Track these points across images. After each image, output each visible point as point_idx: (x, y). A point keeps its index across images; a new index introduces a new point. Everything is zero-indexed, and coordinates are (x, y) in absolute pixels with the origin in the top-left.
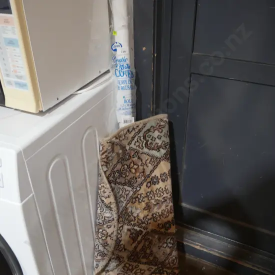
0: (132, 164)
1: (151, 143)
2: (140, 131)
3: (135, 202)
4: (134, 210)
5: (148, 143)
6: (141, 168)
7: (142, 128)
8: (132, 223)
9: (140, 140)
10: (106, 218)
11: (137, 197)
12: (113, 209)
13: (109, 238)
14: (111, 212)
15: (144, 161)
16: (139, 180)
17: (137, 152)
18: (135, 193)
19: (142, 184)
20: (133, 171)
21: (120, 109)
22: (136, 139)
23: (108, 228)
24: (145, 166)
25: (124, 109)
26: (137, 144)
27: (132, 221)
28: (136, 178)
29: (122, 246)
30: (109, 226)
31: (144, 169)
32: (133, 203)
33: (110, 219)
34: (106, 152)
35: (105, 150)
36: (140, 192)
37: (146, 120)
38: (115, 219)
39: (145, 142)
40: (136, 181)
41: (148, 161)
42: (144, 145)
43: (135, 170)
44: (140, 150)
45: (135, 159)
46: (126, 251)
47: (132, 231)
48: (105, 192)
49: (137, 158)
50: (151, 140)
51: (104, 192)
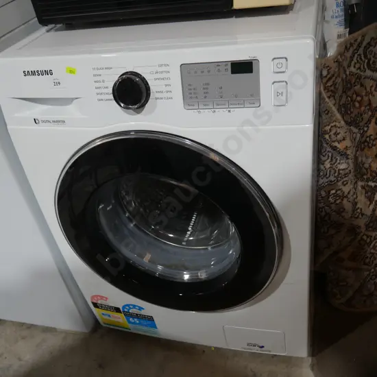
0: (355, 96)
1: (374, 62)
2: (359, 46)
3: (364, 148)
4: (364, 159)
5: (371, 62)
6: (366, 99)
7: (361, 43)
8: (365, 177)
9: (361, 59)
10: (341, 172)
11: (366, 141)
12: (349, 157)
13: (345, 200)
14: (347, 161)
15: (368, 89)
16: (366, 117)
17: (359, 77)
18: (362, 135)
19: (369, 121)
20: (357, 105)
21: (332, 17)
22: (355, 60)
23: (344, 185)
24: (370, 96)
25: (336, 17)
26: (357, 66)
27: (365, 174)
28: (361, 115)
29: (359, 210)
30: (345, 183)
31: (370, 100)
32: (362, 150)
33: (347, 171)
34: (333, 75)
35: (332, 73)
36: (368, 134)
37: (364, 29)
38: (352, 171)
39: (366, 61)
40: (362, 119)
41: (373, 89)
42: (366, 67)
43: (359, 102)
44: (362, 73)
45: (357, 87)
46: (364, 216)
47: (367, 188)
48: (338, 134)
49: (359, 86)
50: (373, 57)
51: (336, 134)
